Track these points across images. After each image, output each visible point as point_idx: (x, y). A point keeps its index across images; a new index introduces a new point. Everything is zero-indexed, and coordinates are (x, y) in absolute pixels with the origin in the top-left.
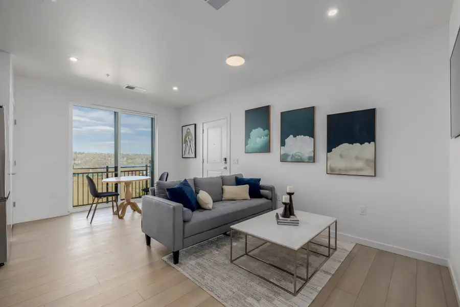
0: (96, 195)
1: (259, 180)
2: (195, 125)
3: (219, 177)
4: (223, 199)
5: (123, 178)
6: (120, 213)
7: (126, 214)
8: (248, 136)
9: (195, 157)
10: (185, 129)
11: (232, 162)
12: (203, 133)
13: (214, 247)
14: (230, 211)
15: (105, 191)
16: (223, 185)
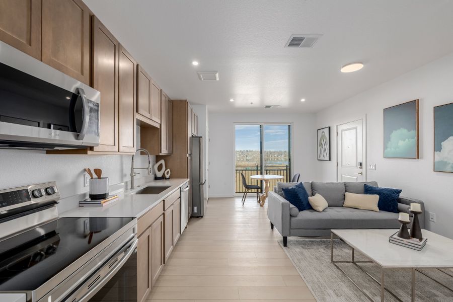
0: (247, 187)
1: (400, 191)
2: (329, 128)
3: (342, 183)
4: (344, 205)
5: (267, 177)
6: (261, 202)
7: (265, 204)
8: (386, 139)
9: (330, 160)
10: (320, 131)
11: (369, 167)
12: (337, 135)
13: (323, 246)
14: (343, 218)
15: (255, 184)
16: (346, 192)
